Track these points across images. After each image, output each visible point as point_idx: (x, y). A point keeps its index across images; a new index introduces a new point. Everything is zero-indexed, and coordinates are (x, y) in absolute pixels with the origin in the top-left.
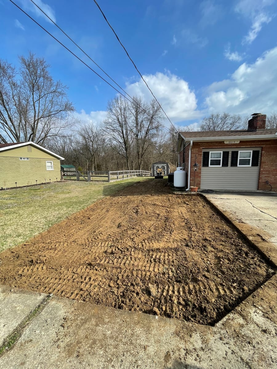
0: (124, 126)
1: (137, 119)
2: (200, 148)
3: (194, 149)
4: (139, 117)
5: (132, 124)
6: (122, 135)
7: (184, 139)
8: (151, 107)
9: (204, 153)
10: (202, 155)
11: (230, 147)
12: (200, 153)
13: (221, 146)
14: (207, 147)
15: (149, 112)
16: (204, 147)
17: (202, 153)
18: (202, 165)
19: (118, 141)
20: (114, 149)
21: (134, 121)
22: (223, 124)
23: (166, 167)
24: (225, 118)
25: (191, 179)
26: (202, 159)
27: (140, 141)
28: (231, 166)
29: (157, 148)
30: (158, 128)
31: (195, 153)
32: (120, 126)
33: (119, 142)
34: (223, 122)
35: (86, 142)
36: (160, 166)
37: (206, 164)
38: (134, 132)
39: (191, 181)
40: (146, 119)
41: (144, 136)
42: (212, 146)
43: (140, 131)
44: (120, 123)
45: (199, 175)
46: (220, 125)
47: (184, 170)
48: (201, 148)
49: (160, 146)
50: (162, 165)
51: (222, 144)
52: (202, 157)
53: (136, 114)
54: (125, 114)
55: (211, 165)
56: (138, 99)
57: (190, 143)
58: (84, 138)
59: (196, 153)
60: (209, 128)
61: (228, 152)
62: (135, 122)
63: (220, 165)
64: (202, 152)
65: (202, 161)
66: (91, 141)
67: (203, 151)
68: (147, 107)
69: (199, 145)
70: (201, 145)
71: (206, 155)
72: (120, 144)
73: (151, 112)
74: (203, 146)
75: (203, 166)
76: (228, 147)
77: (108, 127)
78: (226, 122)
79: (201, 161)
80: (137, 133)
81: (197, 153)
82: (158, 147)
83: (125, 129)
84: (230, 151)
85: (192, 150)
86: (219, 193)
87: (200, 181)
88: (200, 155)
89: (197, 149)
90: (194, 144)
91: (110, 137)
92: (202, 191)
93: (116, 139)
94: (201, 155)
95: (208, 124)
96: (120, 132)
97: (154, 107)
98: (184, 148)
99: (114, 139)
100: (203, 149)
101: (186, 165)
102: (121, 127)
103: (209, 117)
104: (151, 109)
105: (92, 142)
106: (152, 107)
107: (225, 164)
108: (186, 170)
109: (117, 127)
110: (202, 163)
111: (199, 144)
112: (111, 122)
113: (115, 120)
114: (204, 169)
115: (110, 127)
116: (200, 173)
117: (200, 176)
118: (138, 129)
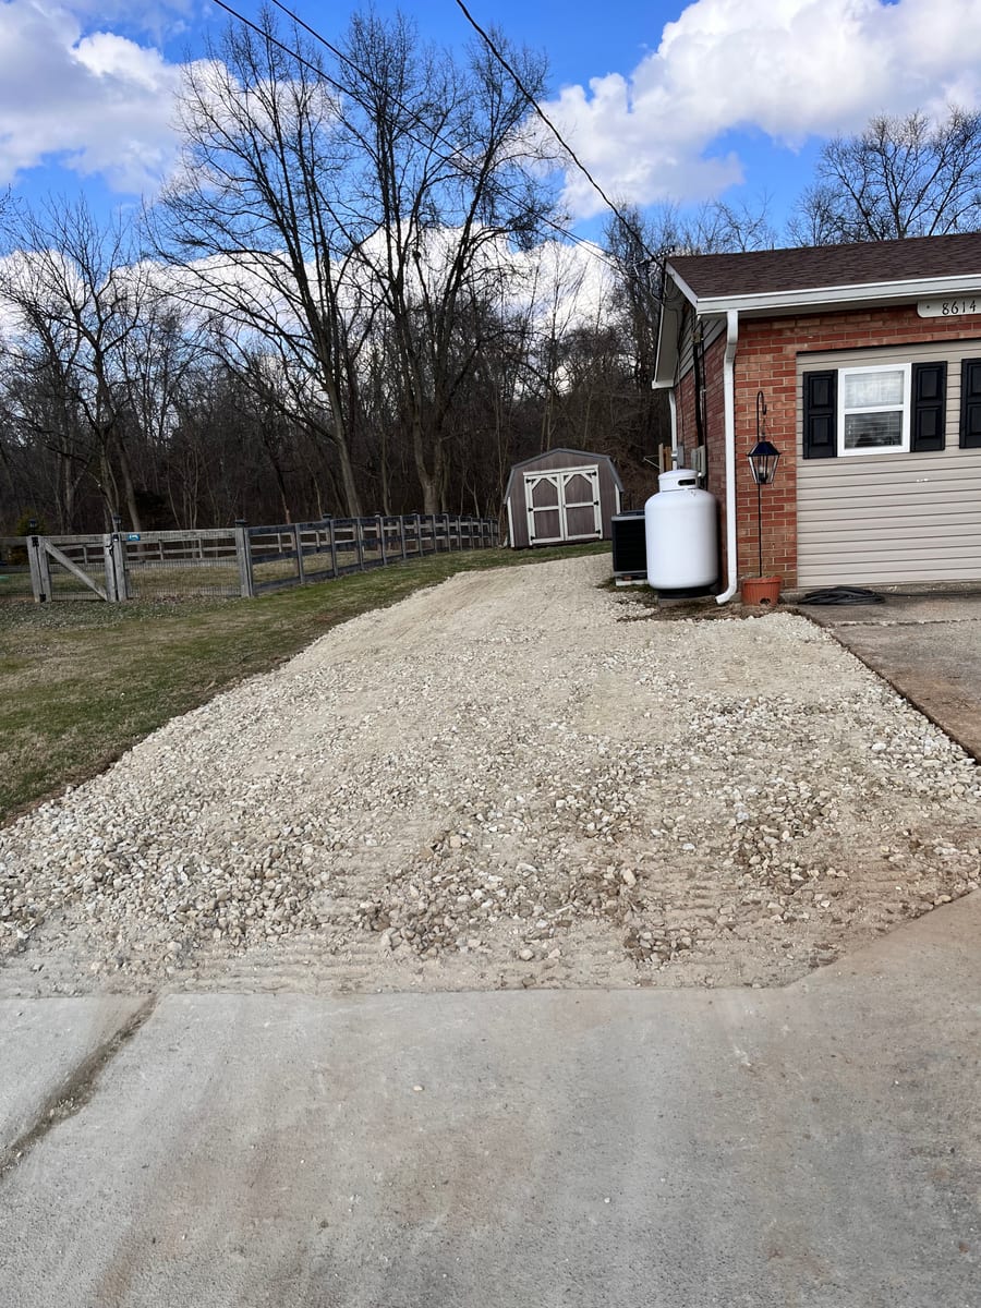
0: (307, 222)
1: (386, 170)
2: (780, 350)
3: (752, 358)
4: (400, 157)
5: (360, 206)
6: (293, 284)
7: (694, 304)
8: (475, 83)
9: (810, 378)
10: (800, 392)
11: (951, 335)
12: (786, 381)
13: (901, 331)
14: (821, 344)
15: (466, 120)
16: (805, 347)
17: (800, 381)
18: (800, 450)
19: (271, 329)
20: (246, 379)
21: (367, 188)
22: (948, 184)
23: (595, 481)
24: (964, 142)
25: (743, 533)
26: (800, 415)
27: (420, 322)
28: (963, 445)
29: (532, 360)
30: (529, 227)
31: (755, 384)
32: (279, 222)
33: (282, 333)
34: (948, 171)
35: (49, 342)
36: (560, 477)
37: (820, 444)
38: (373, 261)
39: (746, 548)
40: (445, 171)
41: (442, 283)
42: (849, 336)
43: (417, 255)
44: (274, 205)
45: (787, 507)
46: (935, 191)
47: (703, 484)
48: (791, 349)
49: (554, 351)
50: (572, 471)
51: (906, 324)
52: (799, 404)
53: (381, 136)
54: (306, 144)
55: (847, 446)
56: (389, 31)
57: (725, 329)
58: (34, 314)
59: (764, 384)
60: (866, 214)
61: (940, 369)
62: (379, 193)
63: (897, 440)
64: (793, 373)
65: (800, 427)
66: (87, 334)
67: (801, 369)
68: (450, 87)
69: (780, 332)
70: (789, 334)
71: (822, 390)
72: (285, 345)
73: (482, 120)
74: (802, 340)
75: (807, 456)
76: (938, 336)
77: (199, 234)
78: (968, 171)
79: (792, 428)
80: (395, 267)
81: (771, 383)
82: (535, 353)
83: (315, 245)
84: (954, 358)
85: (738, 367)
86: (899, 599)
87: (794, 544)
88: (785, 390)
89: (769, 357)
90: (751, 328)
91: (213, 302)
92: (808, 596)
93: (252, 315)
94: (793, 389)
95: (857, 186)
96: (280, 269)
97: (494, 87)
98: (700, 353)
99: (243, 315)
100: (800, 353)
101: (715, 452)
102: (283, 229)
103: (860, 139)
104: (476, 99)
105: (96, 345)
106: (483, 85)
107: (928, 437)
108: (712, 484)
109: (259, 234)
110: (799, 438)
111: (777, 326)
112: (210, 198)
113: (241, 186)
114: (812, 476)
115: (211, 231)
116: (792, 496)
117: (794, 514)
118: (399, 243)
